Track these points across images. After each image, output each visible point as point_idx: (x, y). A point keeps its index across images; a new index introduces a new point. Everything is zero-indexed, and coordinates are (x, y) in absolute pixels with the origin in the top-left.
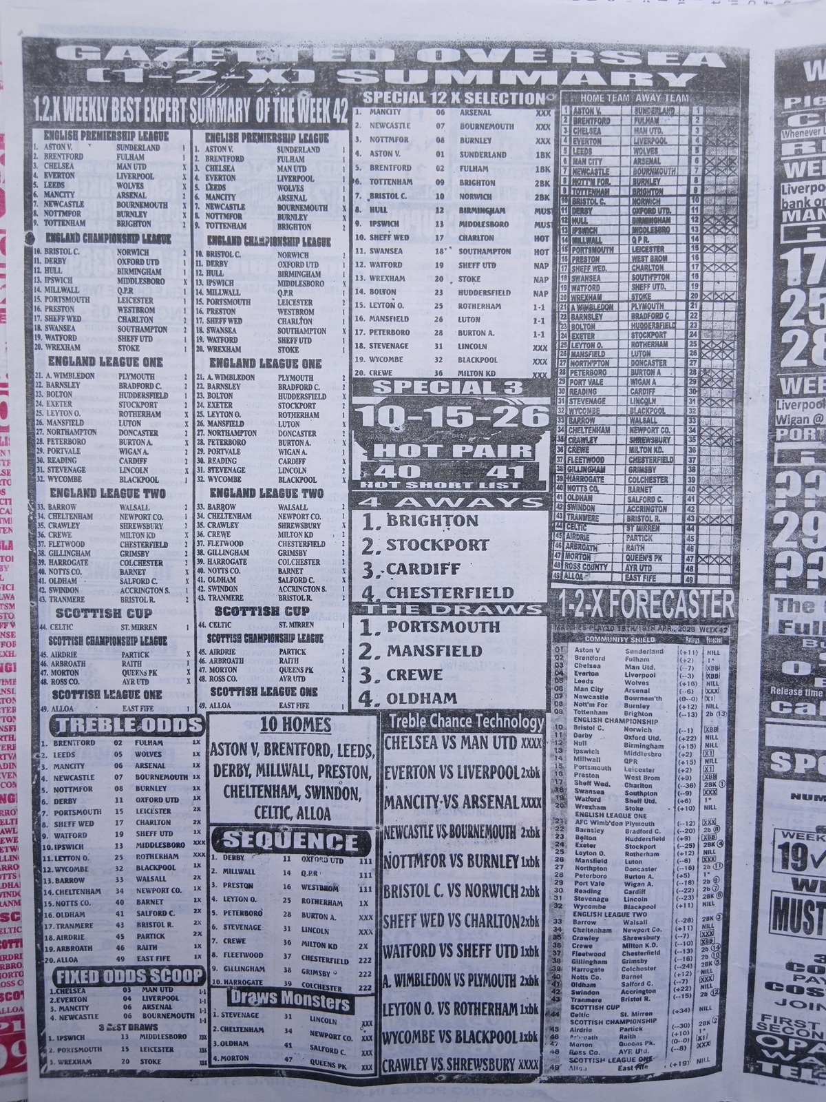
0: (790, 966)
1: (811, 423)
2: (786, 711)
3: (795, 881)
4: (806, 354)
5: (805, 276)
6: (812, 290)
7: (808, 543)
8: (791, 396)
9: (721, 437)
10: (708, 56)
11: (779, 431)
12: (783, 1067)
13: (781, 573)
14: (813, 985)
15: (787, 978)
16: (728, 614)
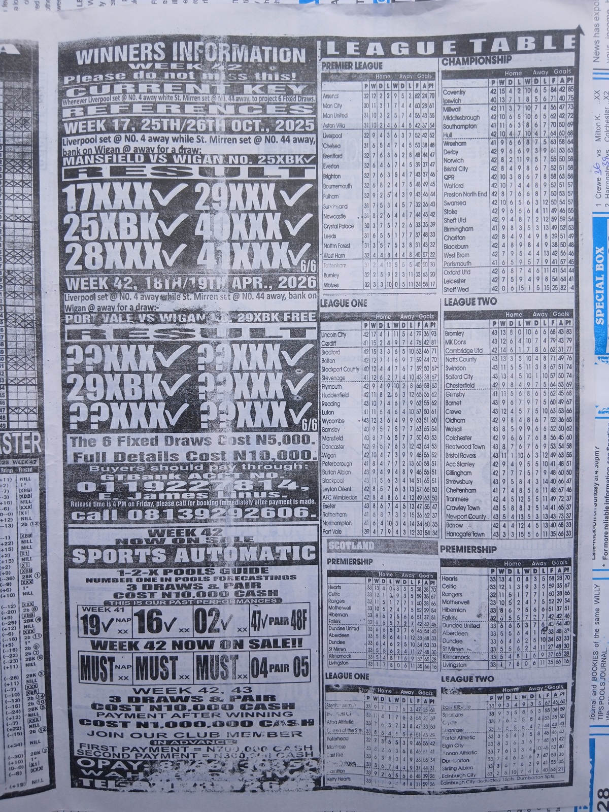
0: (94, 706)
1: (87, 311)
2: (82, 518)
3: (93, 642)
4: (81, 262)
5: (78, 204)
6: (83, 215)
7: (90, 397)
8: (73, 291)
9: (24, 321)
10: (6, 46)
11: (67, 316)
12: (96, 781)
13: (73, 419)
14: (110, 719)
15: (92, 715)
16: (36, 450)
